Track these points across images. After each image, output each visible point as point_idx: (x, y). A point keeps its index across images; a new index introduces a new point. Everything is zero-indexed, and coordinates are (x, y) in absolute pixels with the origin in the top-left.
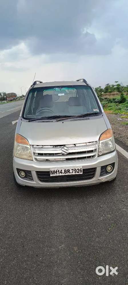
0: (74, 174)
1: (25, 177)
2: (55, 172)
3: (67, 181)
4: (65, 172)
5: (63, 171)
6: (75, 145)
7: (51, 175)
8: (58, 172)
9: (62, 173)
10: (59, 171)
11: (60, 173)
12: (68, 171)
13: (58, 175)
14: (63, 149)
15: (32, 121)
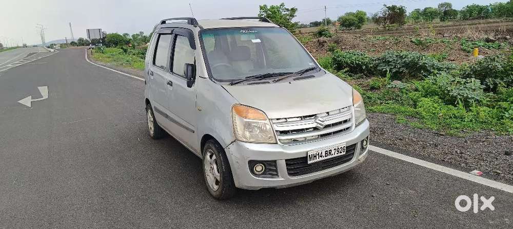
0: (336, 155)
1: (263, 174)
2: (314, 156)
3: (324, 168)
4: (326, 154)
5: (324, 154)
6: (328, 113)
7: (309, 162)
8: (317, 156)
9: (321, 156)
10: (319, 154)
11: (320, 156)
12: (329, 153)
13: (318, 160)
14: (317, 121)
15: (237, 83)
